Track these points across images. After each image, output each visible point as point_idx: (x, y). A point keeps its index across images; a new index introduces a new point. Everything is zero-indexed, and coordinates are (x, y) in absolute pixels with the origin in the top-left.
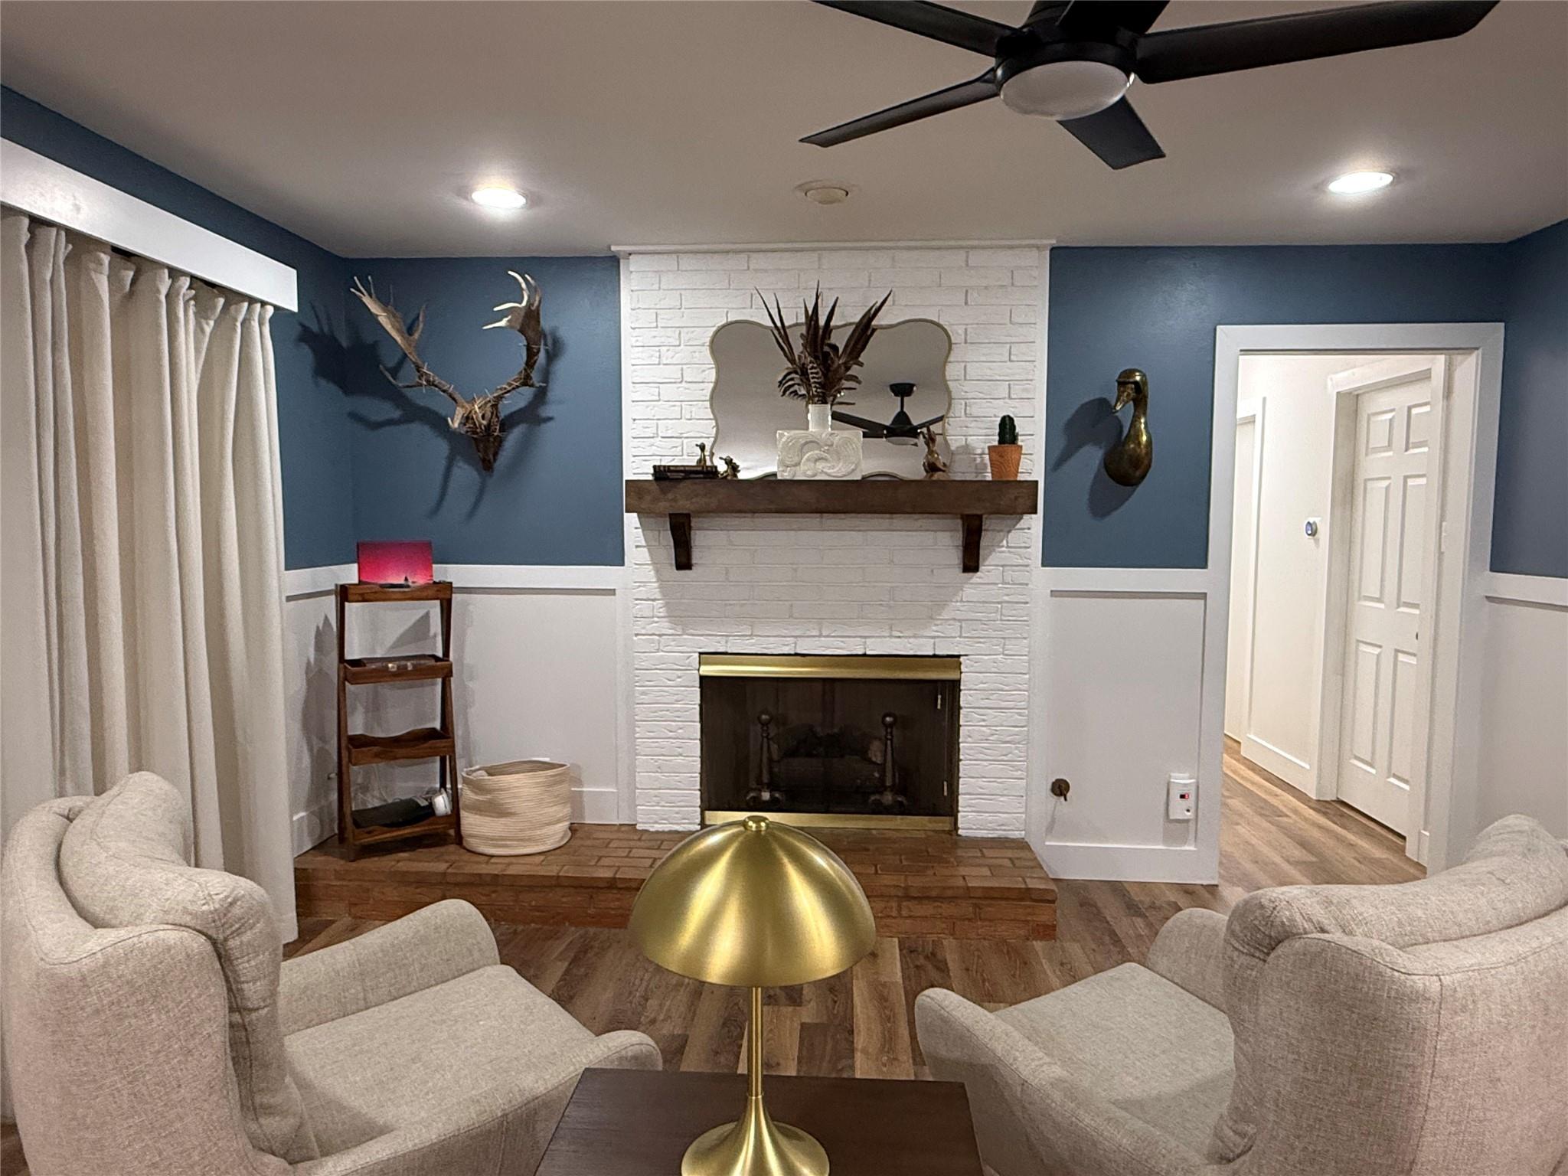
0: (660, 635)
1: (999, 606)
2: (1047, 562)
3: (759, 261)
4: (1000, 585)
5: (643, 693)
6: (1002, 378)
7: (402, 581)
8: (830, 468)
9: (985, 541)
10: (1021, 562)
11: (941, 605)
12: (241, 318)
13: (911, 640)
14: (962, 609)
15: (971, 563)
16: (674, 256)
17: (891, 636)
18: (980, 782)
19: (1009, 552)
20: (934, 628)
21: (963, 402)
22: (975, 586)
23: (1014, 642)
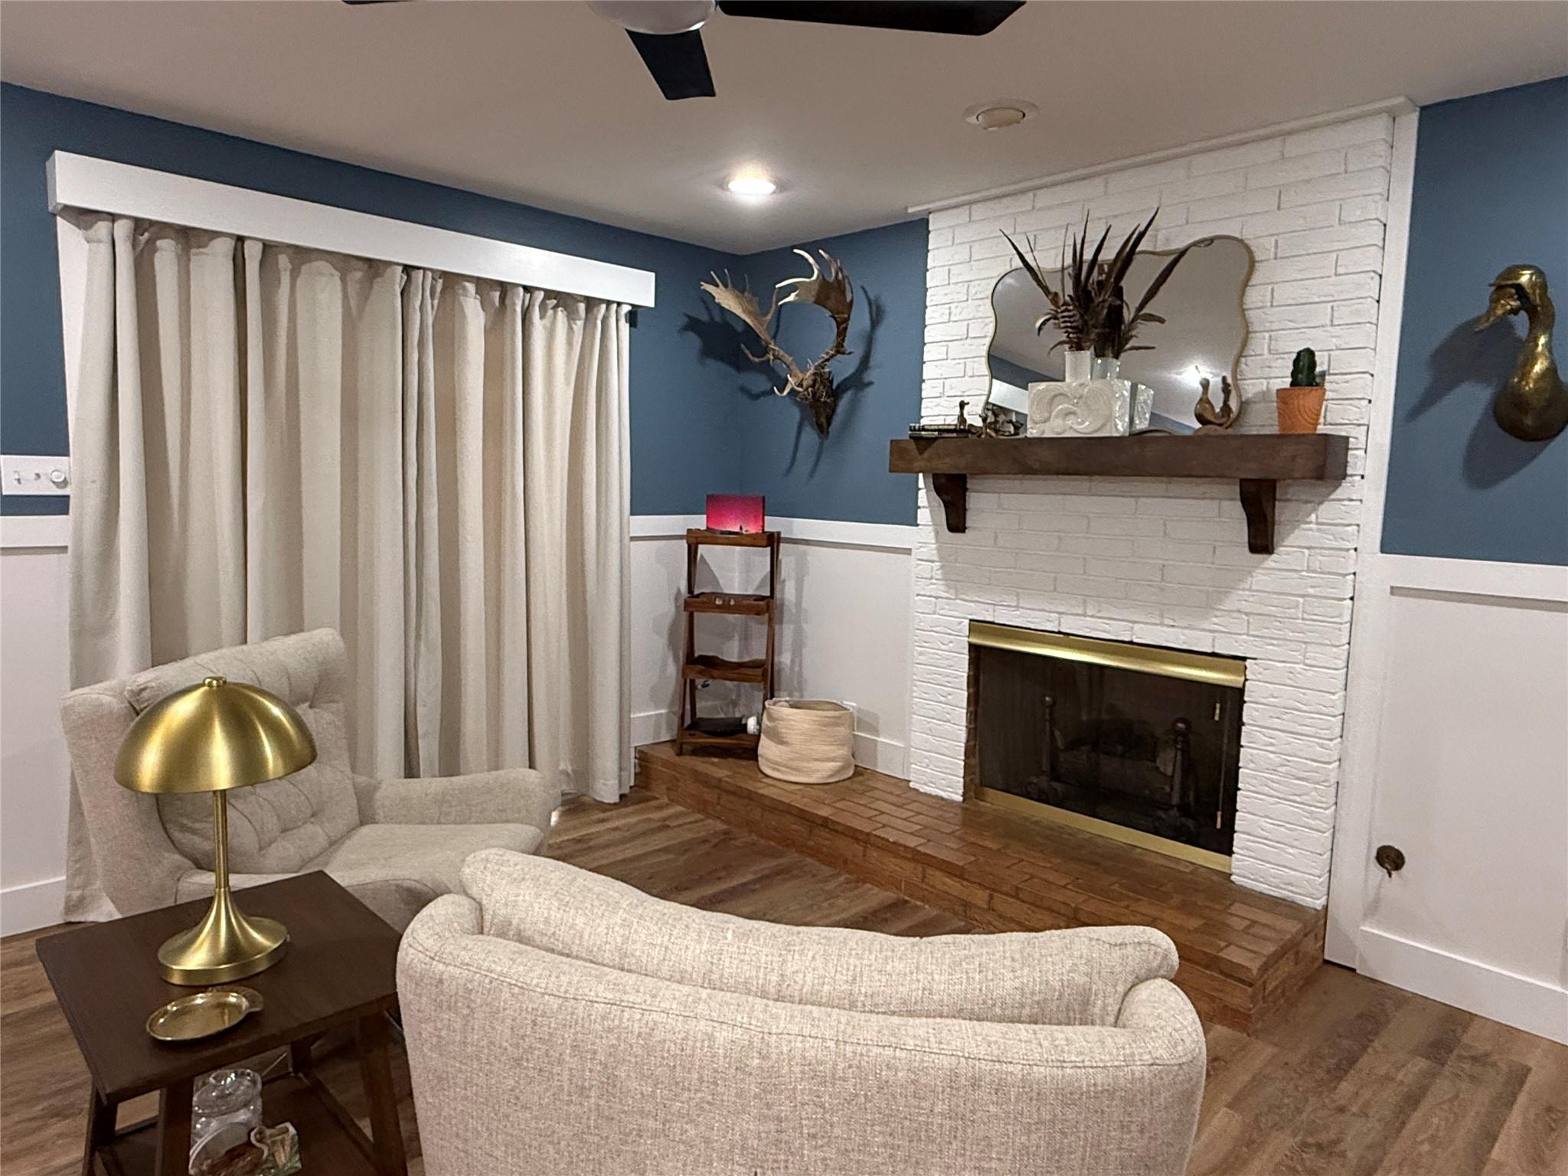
0: (936, 598)
1: (1301, 600)
2: (1388, 545)
3: (1044, 198)
4: (1304, 573)
5: (921, 654)
6: (1324, 299)
7: (737, 529)
8: (1079, 424)
9: (1283, 512)
10: (1335, 544)
11: (1224, 591)
12: (600, 317)
13: (1186, 631)
14: (1251, 599)
15: (1262, 541)
16: (967, 207)
17: (1162, 624)
18: (1263, 822)
19: (1319, 530)
20: (1215, 620)
21: (1267, 335)
22: (1268, 571)
23: (1319, 649)
